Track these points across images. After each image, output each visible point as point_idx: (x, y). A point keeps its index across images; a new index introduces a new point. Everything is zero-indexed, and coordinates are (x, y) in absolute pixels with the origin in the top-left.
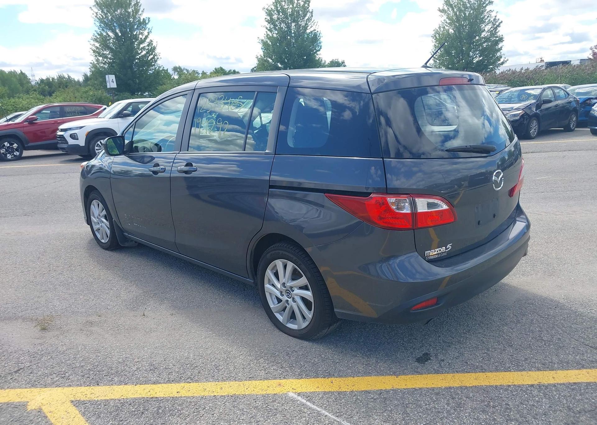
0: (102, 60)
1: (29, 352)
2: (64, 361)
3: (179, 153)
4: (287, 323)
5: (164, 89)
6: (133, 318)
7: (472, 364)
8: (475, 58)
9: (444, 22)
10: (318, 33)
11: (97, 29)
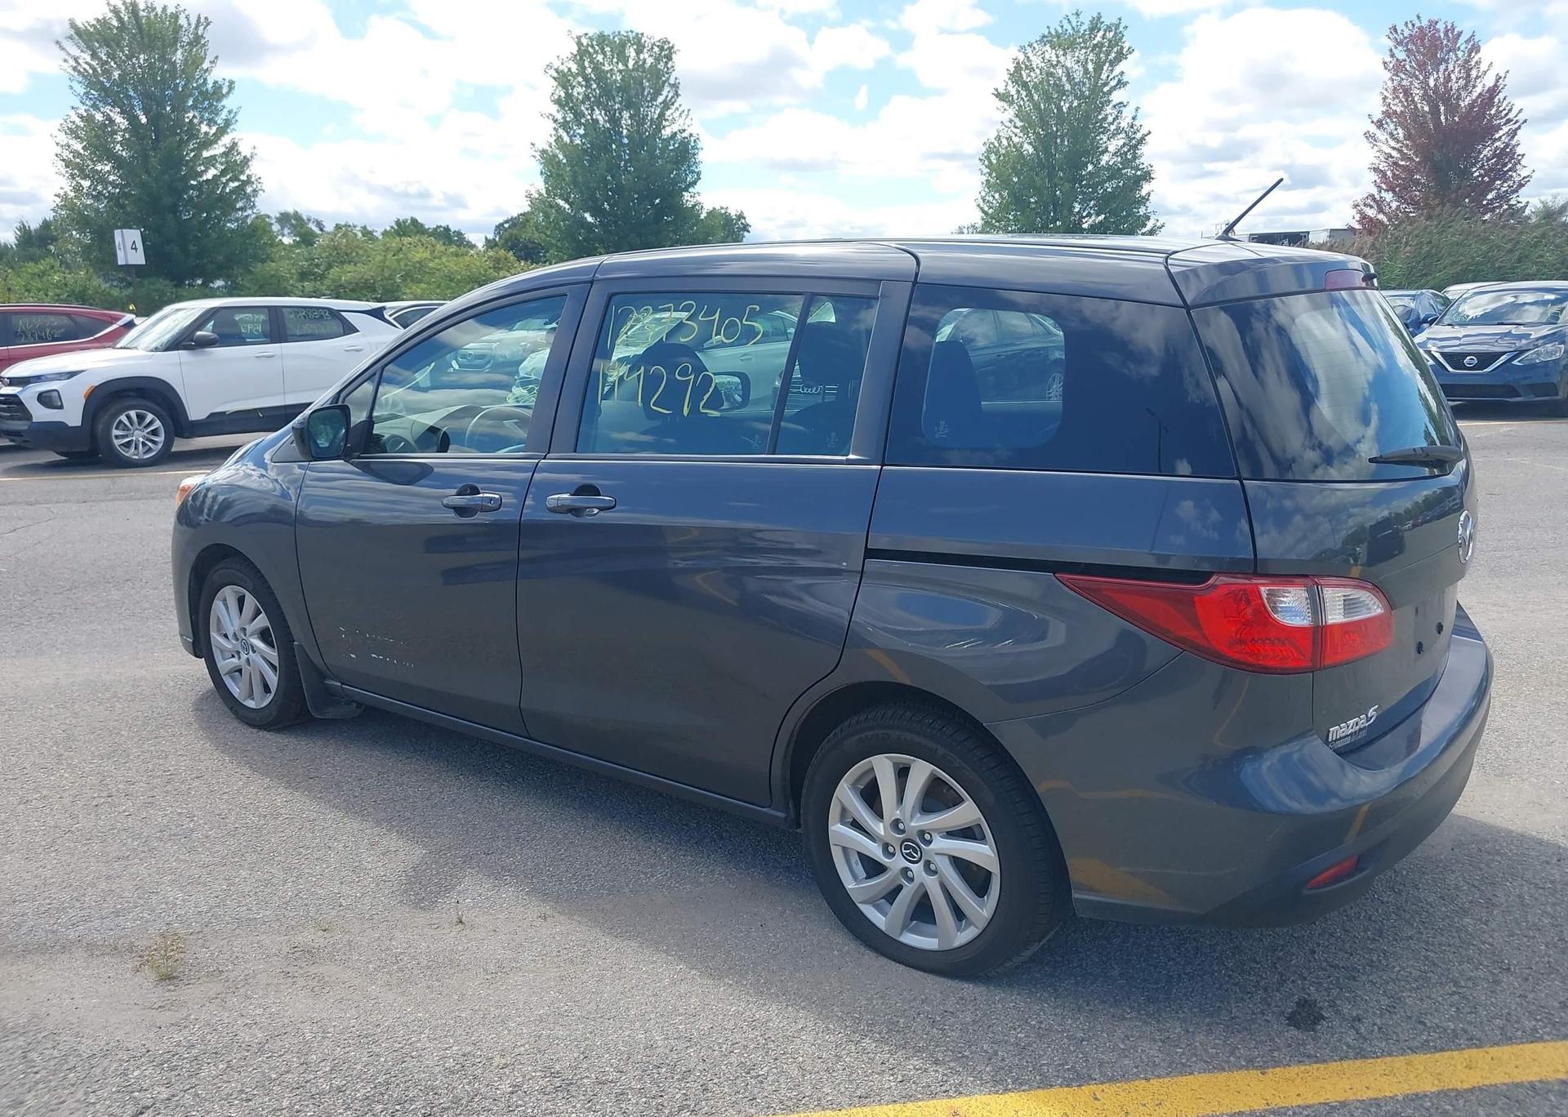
0: (90, 188)
1: (148, 1051)
2: (274, 1076)
3: (544, 458)
4: (901, 933)
5: (273, 273)
6: (433, 932)
7: (1438, 1027)
8: (1086, 216)
9: (1008, 124)
10: (692, 139)
11: (76, 102)
